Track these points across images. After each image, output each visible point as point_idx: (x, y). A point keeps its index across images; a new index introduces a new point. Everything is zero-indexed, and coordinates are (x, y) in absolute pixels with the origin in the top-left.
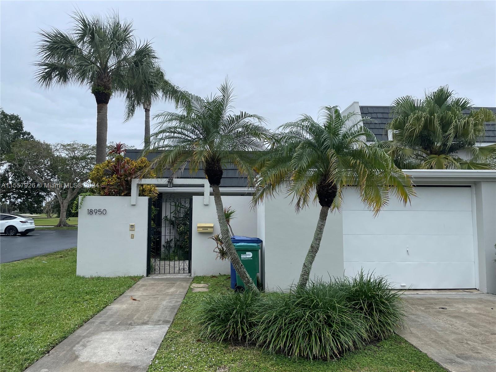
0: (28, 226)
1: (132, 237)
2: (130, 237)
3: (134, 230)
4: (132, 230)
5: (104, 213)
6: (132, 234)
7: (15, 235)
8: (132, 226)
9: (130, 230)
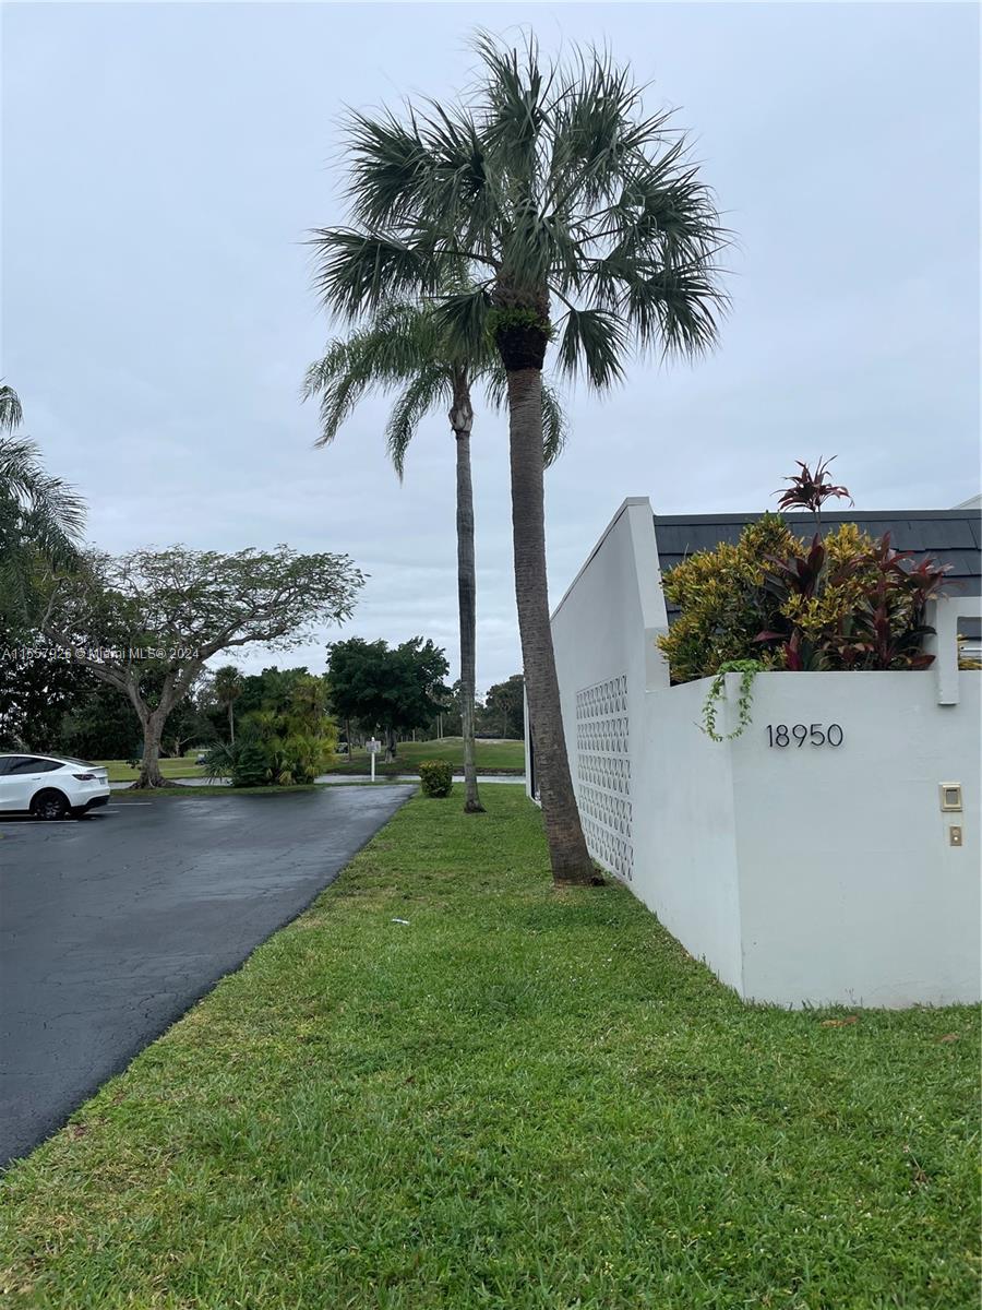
0: (95, 789)
1: (956, 838)
2: (948, 839)
3: (959, 811)
4: (953, 811)
5: (835, 742)
6: (956, 828)
7: (60, 817)
8: (952, 794)
9: (945, 811)
